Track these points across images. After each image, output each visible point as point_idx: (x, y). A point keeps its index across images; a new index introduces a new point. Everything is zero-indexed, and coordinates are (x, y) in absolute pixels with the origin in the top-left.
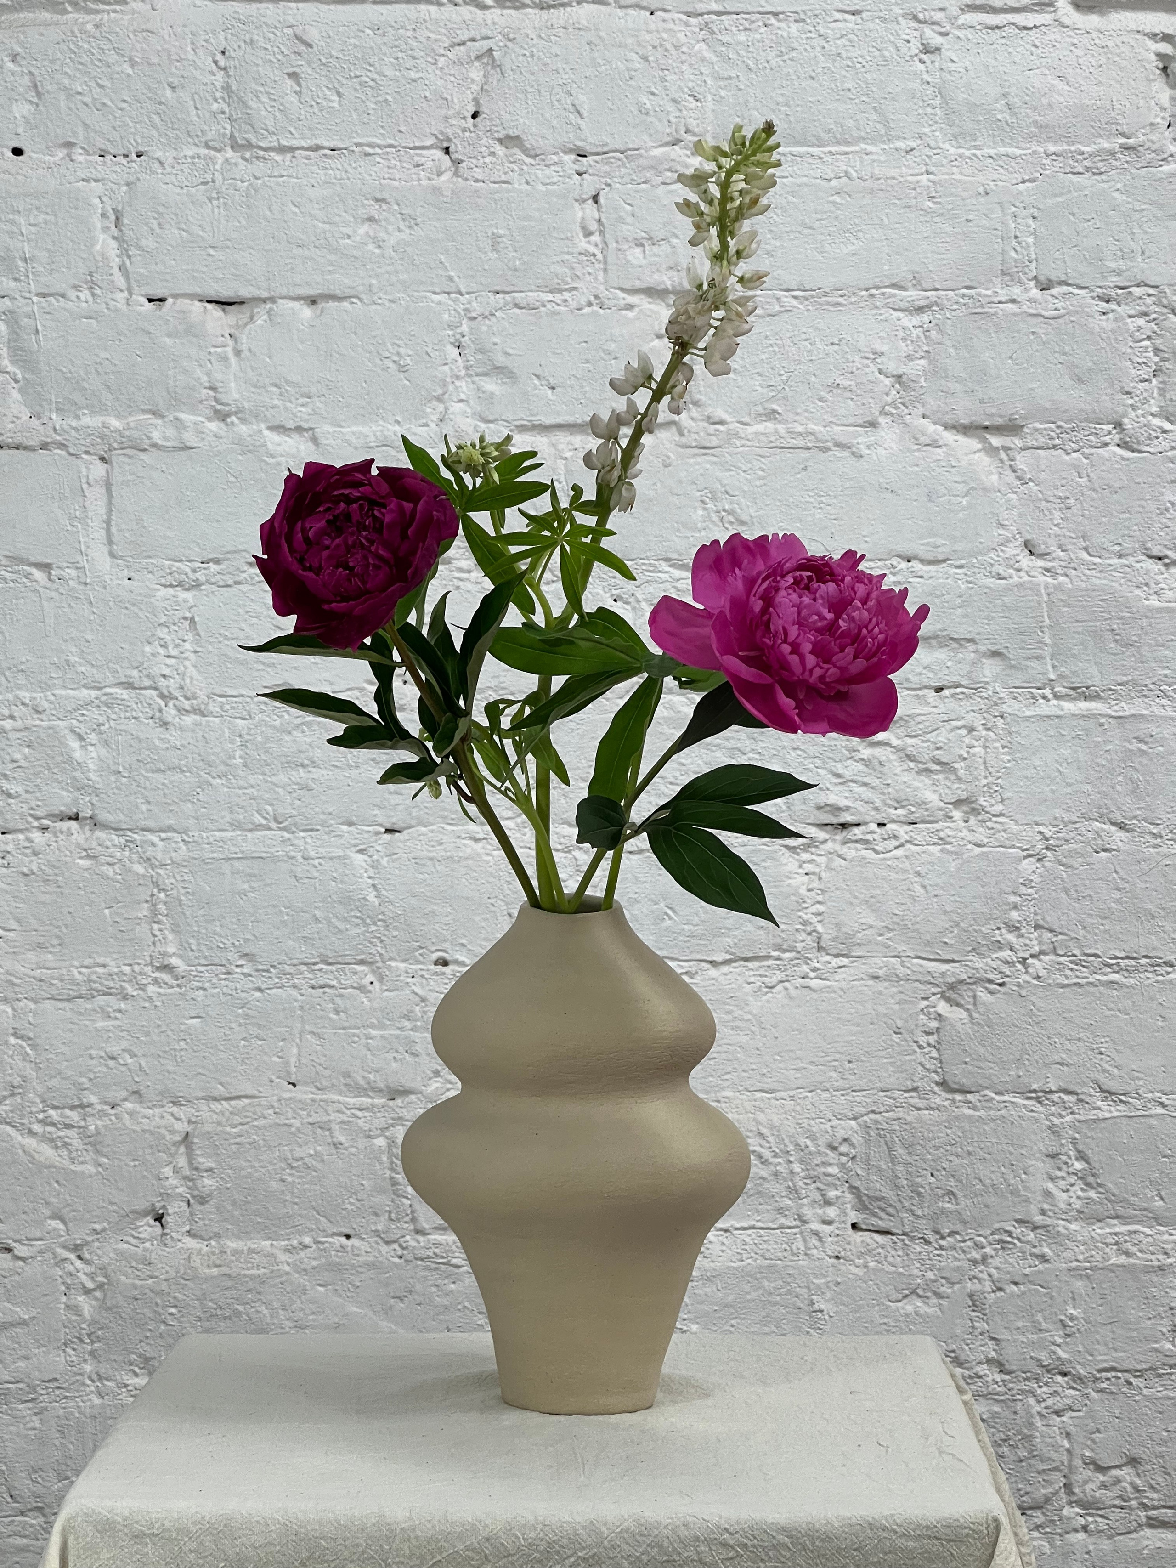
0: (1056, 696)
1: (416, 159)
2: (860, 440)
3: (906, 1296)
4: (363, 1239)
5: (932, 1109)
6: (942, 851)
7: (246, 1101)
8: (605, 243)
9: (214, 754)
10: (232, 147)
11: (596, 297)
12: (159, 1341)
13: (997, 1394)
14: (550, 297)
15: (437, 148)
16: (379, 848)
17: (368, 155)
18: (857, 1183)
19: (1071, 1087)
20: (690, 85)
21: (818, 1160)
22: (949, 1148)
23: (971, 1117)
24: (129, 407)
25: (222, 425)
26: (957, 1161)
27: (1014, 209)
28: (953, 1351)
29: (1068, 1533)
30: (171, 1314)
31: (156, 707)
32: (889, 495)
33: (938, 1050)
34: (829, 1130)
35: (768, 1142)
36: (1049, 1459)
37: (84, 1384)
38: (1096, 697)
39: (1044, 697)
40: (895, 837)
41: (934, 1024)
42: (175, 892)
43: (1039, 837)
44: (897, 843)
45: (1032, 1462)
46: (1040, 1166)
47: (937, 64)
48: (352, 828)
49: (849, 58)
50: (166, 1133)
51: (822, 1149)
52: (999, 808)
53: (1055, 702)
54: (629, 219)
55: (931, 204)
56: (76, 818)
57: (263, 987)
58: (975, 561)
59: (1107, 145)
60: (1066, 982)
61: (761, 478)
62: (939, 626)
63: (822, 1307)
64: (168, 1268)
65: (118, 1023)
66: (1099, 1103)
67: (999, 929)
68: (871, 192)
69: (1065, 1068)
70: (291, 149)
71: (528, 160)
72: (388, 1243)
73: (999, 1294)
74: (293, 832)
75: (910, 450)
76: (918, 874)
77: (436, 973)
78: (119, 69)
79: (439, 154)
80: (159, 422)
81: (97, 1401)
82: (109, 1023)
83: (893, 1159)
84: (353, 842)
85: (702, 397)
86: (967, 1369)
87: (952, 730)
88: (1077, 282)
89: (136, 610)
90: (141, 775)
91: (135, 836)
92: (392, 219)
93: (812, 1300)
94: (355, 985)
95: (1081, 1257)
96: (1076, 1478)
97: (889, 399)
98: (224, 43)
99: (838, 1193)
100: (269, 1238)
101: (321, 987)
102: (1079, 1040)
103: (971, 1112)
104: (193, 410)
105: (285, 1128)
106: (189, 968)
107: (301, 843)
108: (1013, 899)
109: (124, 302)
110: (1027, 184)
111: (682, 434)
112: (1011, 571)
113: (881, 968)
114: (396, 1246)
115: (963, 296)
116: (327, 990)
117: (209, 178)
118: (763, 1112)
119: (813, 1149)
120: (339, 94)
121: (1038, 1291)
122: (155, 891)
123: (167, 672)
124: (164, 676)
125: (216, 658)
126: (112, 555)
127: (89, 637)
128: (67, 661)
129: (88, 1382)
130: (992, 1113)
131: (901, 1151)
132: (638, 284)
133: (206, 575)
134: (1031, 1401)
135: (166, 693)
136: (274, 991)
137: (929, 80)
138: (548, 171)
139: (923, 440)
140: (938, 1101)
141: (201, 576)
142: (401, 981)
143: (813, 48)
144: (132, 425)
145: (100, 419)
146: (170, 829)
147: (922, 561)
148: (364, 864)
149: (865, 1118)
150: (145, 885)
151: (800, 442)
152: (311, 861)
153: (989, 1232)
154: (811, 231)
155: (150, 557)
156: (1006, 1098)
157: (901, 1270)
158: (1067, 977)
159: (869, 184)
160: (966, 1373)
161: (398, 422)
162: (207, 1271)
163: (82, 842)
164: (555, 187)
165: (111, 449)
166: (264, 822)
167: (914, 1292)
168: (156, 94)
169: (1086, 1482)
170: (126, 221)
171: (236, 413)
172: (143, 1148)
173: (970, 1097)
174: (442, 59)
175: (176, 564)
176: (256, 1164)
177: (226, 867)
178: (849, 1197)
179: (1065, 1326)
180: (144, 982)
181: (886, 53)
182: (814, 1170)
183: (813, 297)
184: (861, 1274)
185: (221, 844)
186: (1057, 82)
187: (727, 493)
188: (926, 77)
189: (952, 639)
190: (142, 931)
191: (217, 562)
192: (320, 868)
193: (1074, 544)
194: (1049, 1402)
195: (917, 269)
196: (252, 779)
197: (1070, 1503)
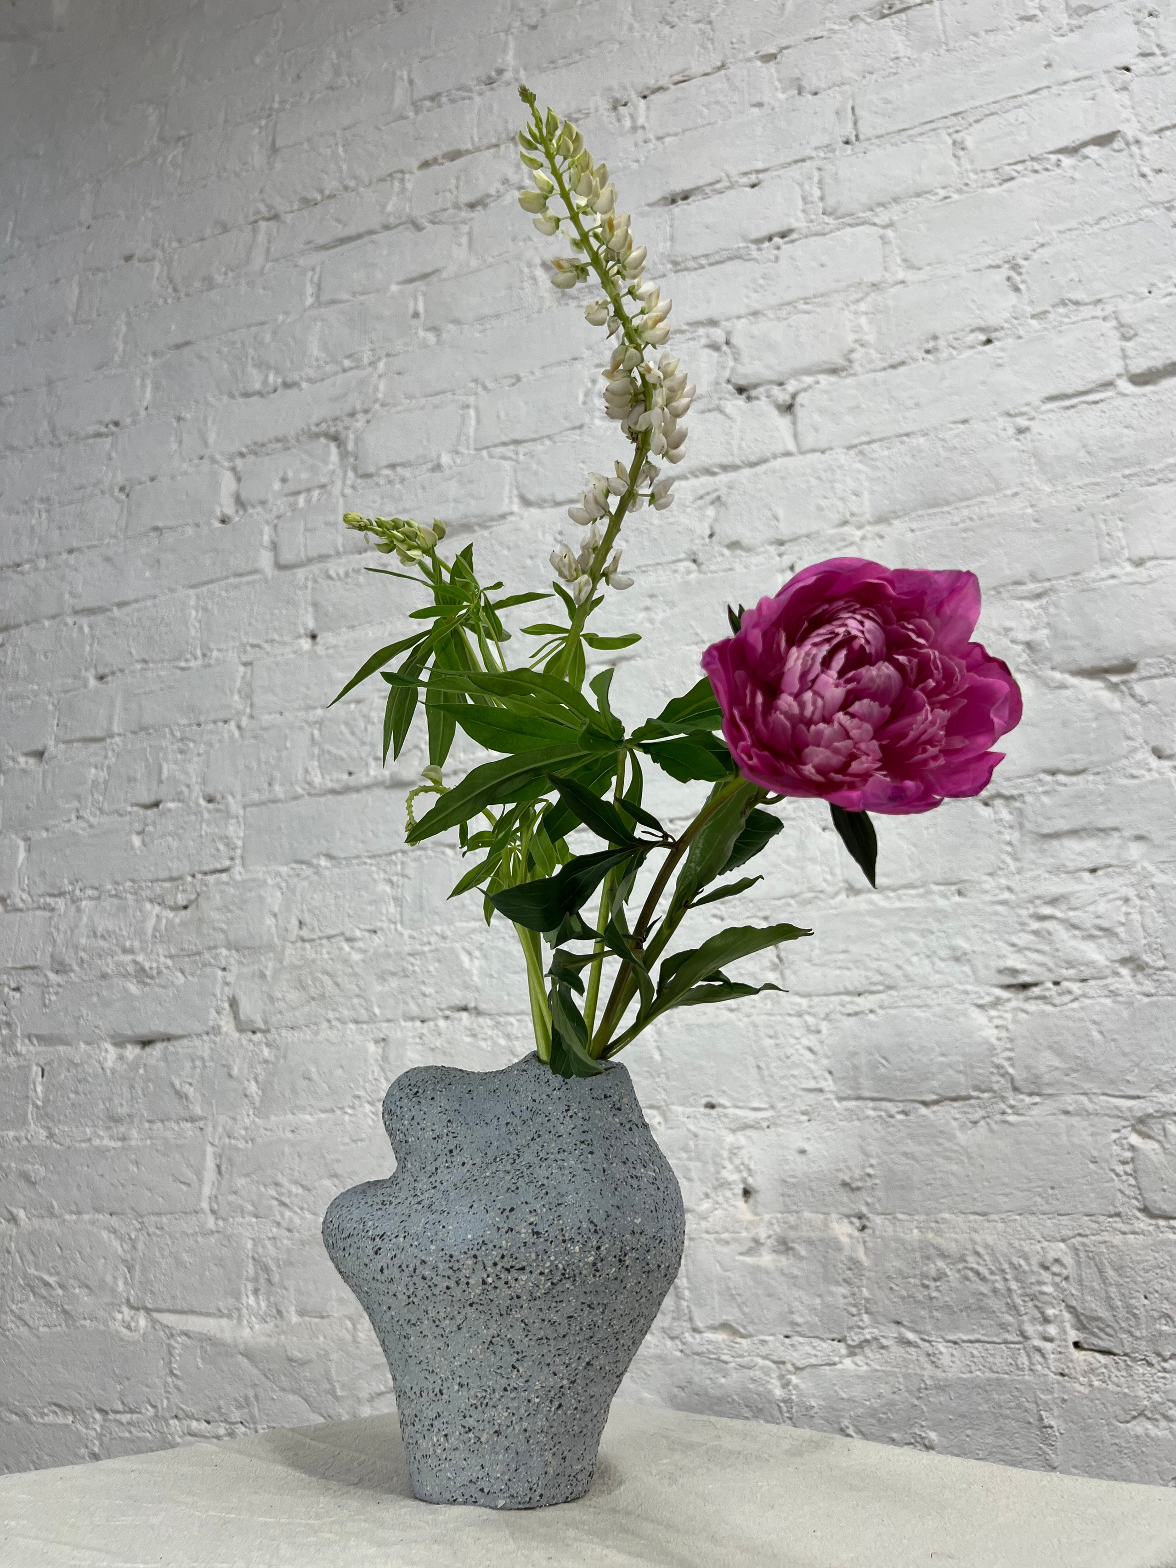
1: (674, 568)
3: (1134, 1418)
5: (1137, 1233)
6: (1113, 1001)
15: (687, 560)
18: (1074, 1303)
21: (1033, 1279)
22: (1158, 1271)
26: (1168, 1284)
27: (1103, 517)
33: (1135, 1178)
34: (1040, 1250)
35: (985, 1260)
40: (1070, 992)
41: (1128, 1155)
44: (1071, 997)
47: (1028, 438)
51: (1036, 1268)
52: (1161, 963)
58: (1109, 767)
62: (1086, 819)
63: (1053, 1423)
75: (1043, 694)
76: (1094, 1022)
83: (1104, 1280)
87: (1109, 901)
93: (1041, 1416)
99: (1057, 1312)
110: (1111, 498)
112: (1143, 771)
113: (1071, 1105)
114: (678, 1342)
115: (1072, 581)
118: (978, 1233)
119: (1026, 1268)
131: (1111, 1272)
137: (1025, 449)
138: (758, 558)
139: (1054, 685)
140: (1142, 1225)
147: (1064, 774)
149: (1073, 1240)
157: (1126, 1391)
163: (468, 1025)
164: (764, 567)
167: (1142, 1414)
174: (689, 508)
178: (1067, 1316)
181: (990, 441)
182: (1030, 1288)
184: (1086, 1392)
186: (1125, 430)
188: (1021, 448)
189: (1098, 829)
195: (1031, 566)
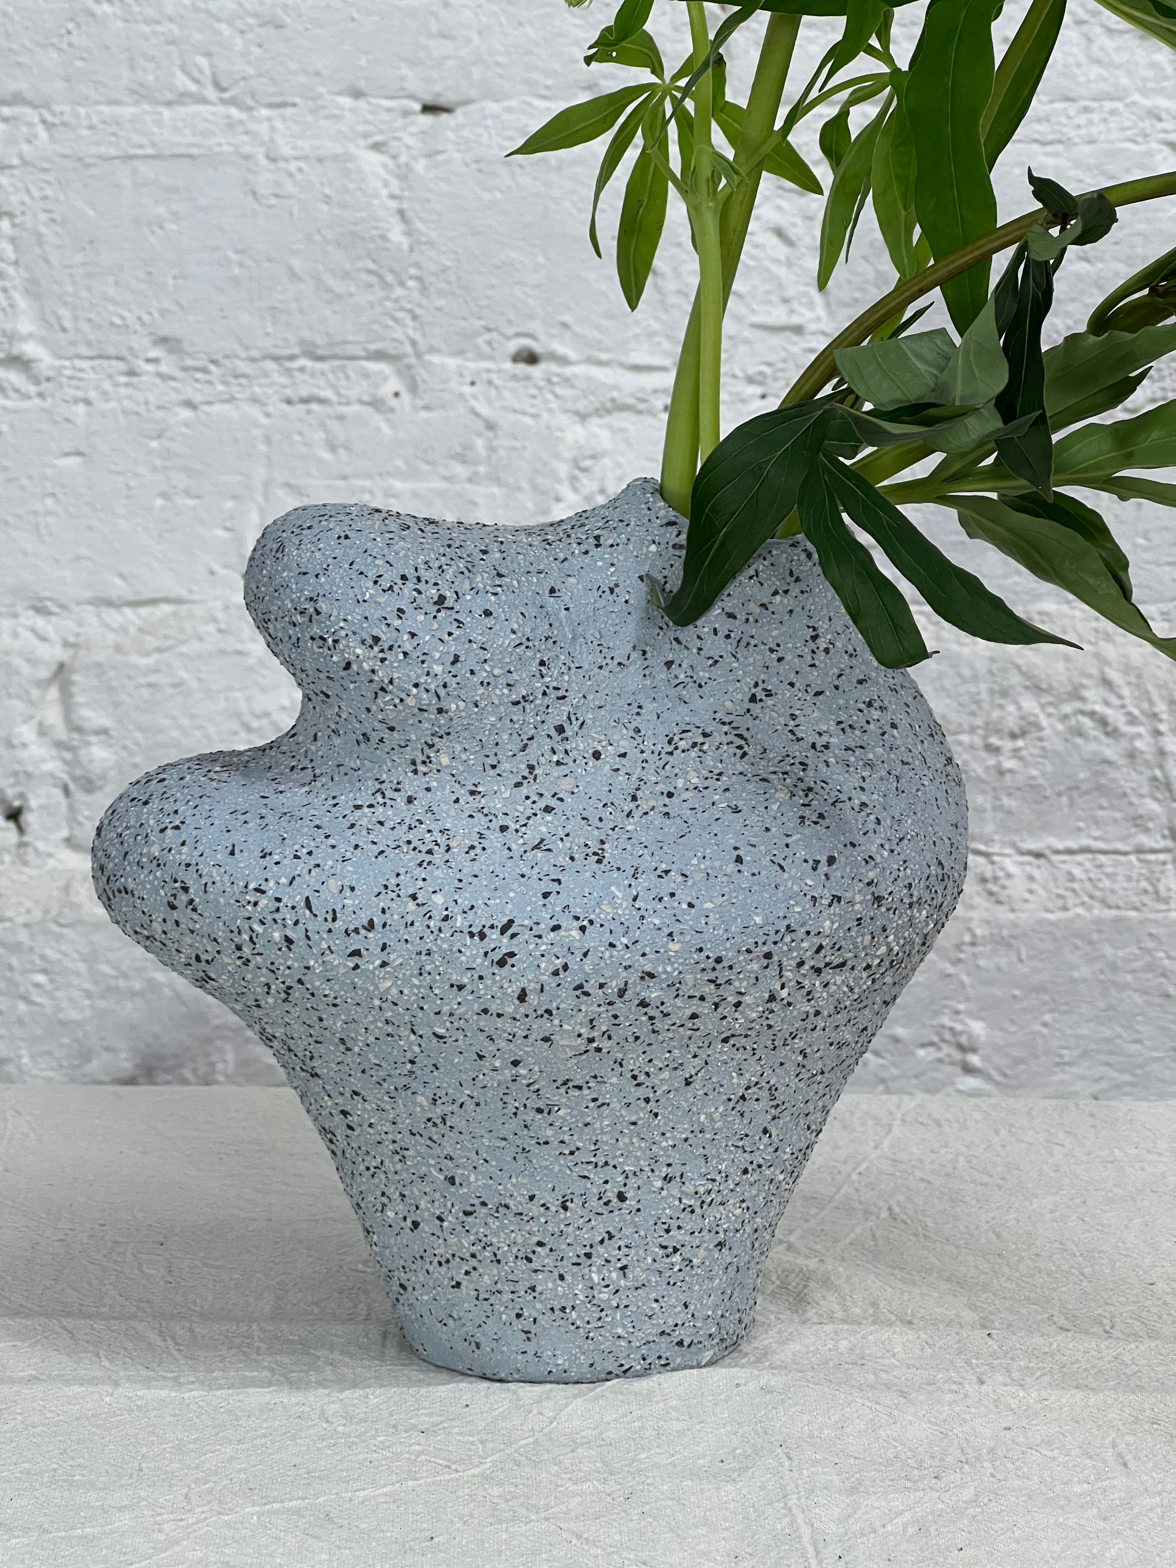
7: (167, 608)
16: (410, 141)
35: (1120, 697)
48: (361, 104)
50: (23, 663)
57: (198, 398)
64: (30, 905)
74: (250, 109)
77: (515, 378)
84: (361, 128)
94: (366, 398)
101: (305, 401)
106: (57, 363)
107: (263, 129)
116: (315, 407)
136: (218, 408)
142: (451, 392)
146: (18, 99)
148: (381, 172)
152: (282, 165)
166: (193, 87)
176: (185, 722)
177: (123, 174)
185: (114, 129)
192: (299, 177)
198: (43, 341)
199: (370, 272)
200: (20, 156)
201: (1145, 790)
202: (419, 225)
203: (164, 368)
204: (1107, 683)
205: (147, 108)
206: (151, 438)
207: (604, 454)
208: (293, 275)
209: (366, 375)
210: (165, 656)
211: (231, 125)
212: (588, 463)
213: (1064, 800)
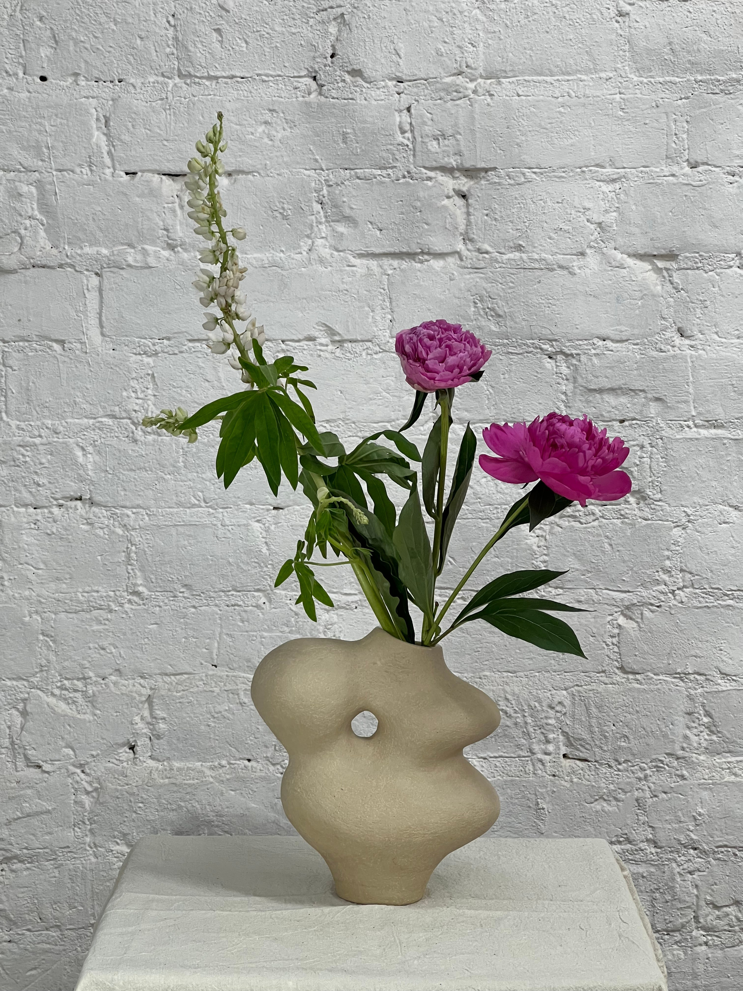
0: (696, 426)
1: (295, 84)
2: (574, 264)
3: (596, 800)
4: (258, 762)
5: (614, 684)
6: (622, 523)
7: (186, 676)
8: (414, 138)
9: (166, 459)
10: (179, 76)
11: (409, 172)
12: (132, 823)
13: (652, 861)
14: (379, 172)
15: (308, 76)
16: (269, 519)
17: (264, 81)
18: (567, 730)
19: (702, 671)
20: (469, 37)
21: (543, 715)
22: (624, 708)
23: (638, 689)
24: (114, 241)
25: (172, 253)
26: (629, 716)
27: (675, 116)
28: (626, 834)
29: (695, 946)
30: (140, 807)
31: (130, 430)
32: (591, 299)
33: (618, 647)
34: (550, 697)
35: (512, 704)
36: (685, 901)
37: (86, 850)
38: (722, 426)
39: (688, 427)
40: (593, 514)
41: (616, 631)
42: (141, 546)
43: (684, 514)
44: (594, 518)
45: (674, 903)
46: (681, 720)
47: (627, 24)
48: (253, 507)
49: (570, 19)
50: (137, 696)
51: (545, 708)
52: (659, 496)
53: (695, 429)
54: (430, 123)
55: (622, 113)
56: (80, 499)
57: (197, 605)
58: (646, 340)
59: (734, 76)
60: (699, 605)
61: (511, 288)
62: (623, 382)
63: (544, 806)
64: (137, 779)
65: (107, 627)
66: (720, 681)
67: (658, 572)
68: (584, 105)
69: (699, 659)
70: (216, 78)
71: (366, 85)
72: (274, 765)
73: (655, 799)
74: (216, 509)
75: (605, 270)
76: (607, 537)
78: (107, 26)
79: (310, 81)
80: (133, 251)
81: (93, 860)
82: (101, 627)
83: (589, 715)
84: (253, 515)
85: (475, 237)
86: (634, 845)
88: (715, 163)
89: (118, 369)
90: (120, 472)
91: (117, 511)
92: (279, 122)
93: (538, 802)
94: (254, 604)
95: (706, 777)
96: (701, 913)
97: (593, 238)
98: (174, 9)
99: (555, 736)
100: (199, 761)
101: (232, 606)
102: (707, 641)
103: (639, 686)
104: (153, 243)
105: (210, 693)
106: (150, 593)
107: (220, 516)
108: (667, 553)
109: (111, 174)
110: (683, 100)
111: (461, 260)
112: (669, 347)
113: (583, 596)
114: (279, 767)
115: (642, 172)
116: (236, 607)
117: (164, 96)
118: (509, 685)
119: (539, 708)
120: (246, 42)
121: (678, 798)
122: (129, 545)
123: (137, 408)
124: (135, 411)
125: (167, 399)
126: (103, 334)
127: (88, 386)
128: (75, 401)
129: (88, 848)
130: (652, 687)
131: (594, 710)
132: (434, 164)
133: (161, 347)
134: (674, 865)
135: (136, 421)
136: (204, 608)
137: (622, 33)
138: (378, 92)
139: (613, 263)
140: (618, 679)
141: (157, 348)
142: (283, 603)
143: (548, 13)
144: (115, 252)
145: (95, 249)
146: (139, 506)
147: (613, 341)
148: (259, 529)
149: (572, 689)
150: (123, 541)
151: (537, 266)
152: (226, 527)
153: (649, 761)
154: (545, 131)
155: (126, 336)
156: (661, 677)
157: (594, 784)
158: (700, 602)
159: (582, 100)
160: (634, 848)
161: (282, 251)
162: (162, 781)
163: (84, 514)
164: (383, 102)
165: (102, 267)
166: (197, 502)
167: (601, 798)
168: (131, 42)
169: (707, 915)
170: (112, 124)
171: (181, 245)
172: (122, 705)
173: (638, 677)
174: (312, 20)
175: (142, 340)
176: (192, 716)
177: (173, 531)
178: (561, 738)
179: (695, 819)
180: (123, 601)
181: (594, 16)
182: (540, 721)
183: (546, 172)
184: (568, 786)
185: (170, 516)
186: (703, 35)
187: (490, 297)
188: (620, 31)
189: (631, 390)
190: (121, 570)
191: (169, 339)
192: (232, 531)
193: (710, 330)
194: (685, 866)
195: (612, 155)
196: (190, 476)
197: (697, 928)
198: (145, 586)
199: (255, 562)
200: (139, 525)
201: (521, 735)
202: (272, 547)
203: (185, 595)
204: (507, 699)
205: (182, 509)
206: (181, 618)
207: (335, 623)
208: (229, 563)
209: (254, 597)
210: (184, 693)
211: (210, 514)
212: (329, 627)
213: (493, 739)
